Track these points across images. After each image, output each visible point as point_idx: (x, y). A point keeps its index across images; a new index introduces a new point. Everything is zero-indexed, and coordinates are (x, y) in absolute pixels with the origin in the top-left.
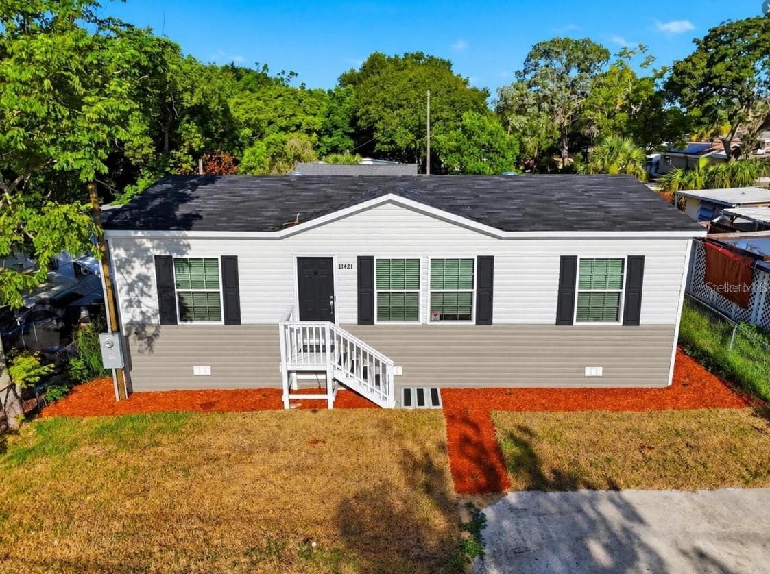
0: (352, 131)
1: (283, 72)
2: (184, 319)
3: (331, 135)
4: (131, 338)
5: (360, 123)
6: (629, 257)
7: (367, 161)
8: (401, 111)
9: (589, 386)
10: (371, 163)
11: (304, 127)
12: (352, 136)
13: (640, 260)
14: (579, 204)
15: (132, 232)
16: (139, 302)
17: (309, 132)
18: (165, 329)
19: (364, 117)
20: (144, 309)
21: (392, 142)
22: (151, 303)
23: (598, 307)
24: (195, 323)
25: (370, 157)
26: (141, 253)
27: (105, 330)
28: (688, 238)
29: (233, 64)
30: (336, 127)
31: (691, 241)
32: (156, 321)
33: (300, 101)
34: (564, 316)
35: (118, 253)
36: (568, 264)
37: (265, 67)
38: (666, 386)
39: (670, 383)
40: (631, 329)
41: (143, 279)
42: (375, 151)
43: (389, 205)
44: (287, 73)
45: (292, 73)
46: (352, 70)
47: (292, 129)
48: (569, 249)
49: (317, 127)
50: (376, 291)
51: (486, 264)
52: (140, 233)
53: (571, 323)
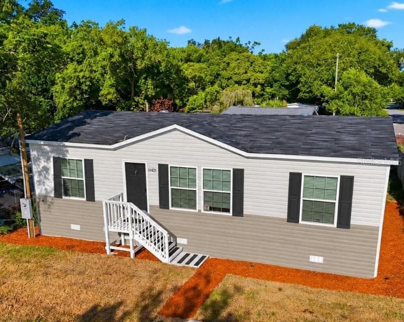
0: (287, 83)
1: (249, 43)
2: (66, 195)
3: (271, 87)
4: (40, 203)
5: (291, 77)
6: (341, 176)
7: (295, 106)
8: (319, 69)
9: (311, 269)
10: (297, 107)
11: (252, 81)
12: (287, 87)
13: (351, 179)
14: (327, 137)
15: (39, 141)
16: (44, 182)
17: (255, 85)
18: (57, 200)
19: (293, 74)
20: (46, 187)
21: (311, 92)
22: (50, 184)
23: (319, 212)
24: (72, 198)
25: (297, 102)
26: (45, 154)
27: (23, 197)
28: (387, 165)
29: (219, 38)
30: (276, 81)
31: (389, 168)
32: (52, 195)
33: (252, 63)
34: (293, 216)
35: (34, 154)
36: (295, 179)
37: (238, 40)
38: (371, 278)
39: (375, 275)
40: (343, 231)
41: (46, 169)
42: (298, 97)
43: (177, 132)
44: (252, 43)
45: (256, 43)
46: (296, 39)
47: (243, 83)
48: (296, 168)
49: (261, 81)
50: (170, 187)
51: (239, 175)
52: (42, 143)
53: (298, 222)
